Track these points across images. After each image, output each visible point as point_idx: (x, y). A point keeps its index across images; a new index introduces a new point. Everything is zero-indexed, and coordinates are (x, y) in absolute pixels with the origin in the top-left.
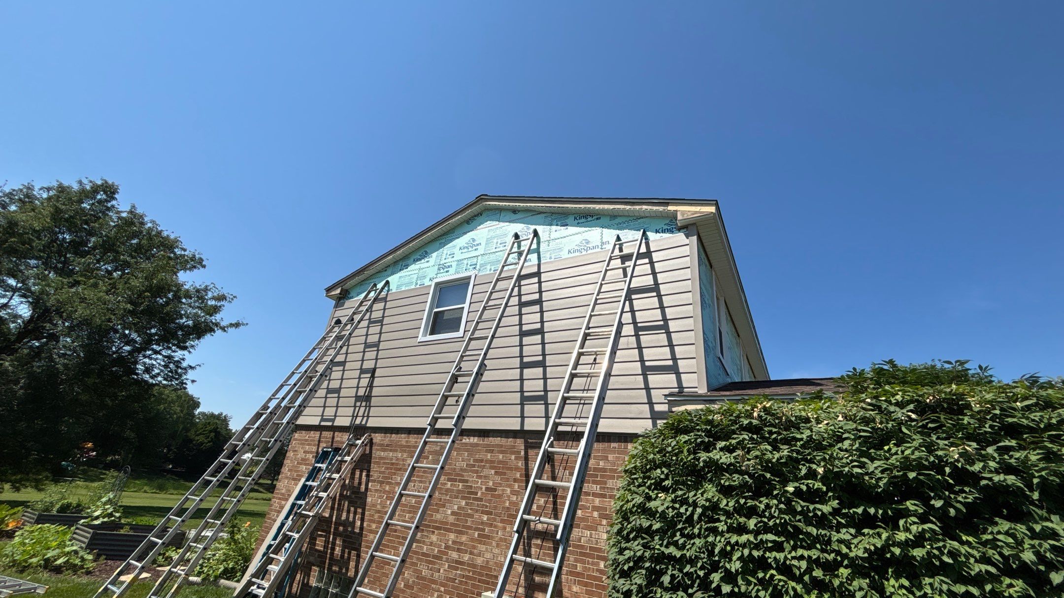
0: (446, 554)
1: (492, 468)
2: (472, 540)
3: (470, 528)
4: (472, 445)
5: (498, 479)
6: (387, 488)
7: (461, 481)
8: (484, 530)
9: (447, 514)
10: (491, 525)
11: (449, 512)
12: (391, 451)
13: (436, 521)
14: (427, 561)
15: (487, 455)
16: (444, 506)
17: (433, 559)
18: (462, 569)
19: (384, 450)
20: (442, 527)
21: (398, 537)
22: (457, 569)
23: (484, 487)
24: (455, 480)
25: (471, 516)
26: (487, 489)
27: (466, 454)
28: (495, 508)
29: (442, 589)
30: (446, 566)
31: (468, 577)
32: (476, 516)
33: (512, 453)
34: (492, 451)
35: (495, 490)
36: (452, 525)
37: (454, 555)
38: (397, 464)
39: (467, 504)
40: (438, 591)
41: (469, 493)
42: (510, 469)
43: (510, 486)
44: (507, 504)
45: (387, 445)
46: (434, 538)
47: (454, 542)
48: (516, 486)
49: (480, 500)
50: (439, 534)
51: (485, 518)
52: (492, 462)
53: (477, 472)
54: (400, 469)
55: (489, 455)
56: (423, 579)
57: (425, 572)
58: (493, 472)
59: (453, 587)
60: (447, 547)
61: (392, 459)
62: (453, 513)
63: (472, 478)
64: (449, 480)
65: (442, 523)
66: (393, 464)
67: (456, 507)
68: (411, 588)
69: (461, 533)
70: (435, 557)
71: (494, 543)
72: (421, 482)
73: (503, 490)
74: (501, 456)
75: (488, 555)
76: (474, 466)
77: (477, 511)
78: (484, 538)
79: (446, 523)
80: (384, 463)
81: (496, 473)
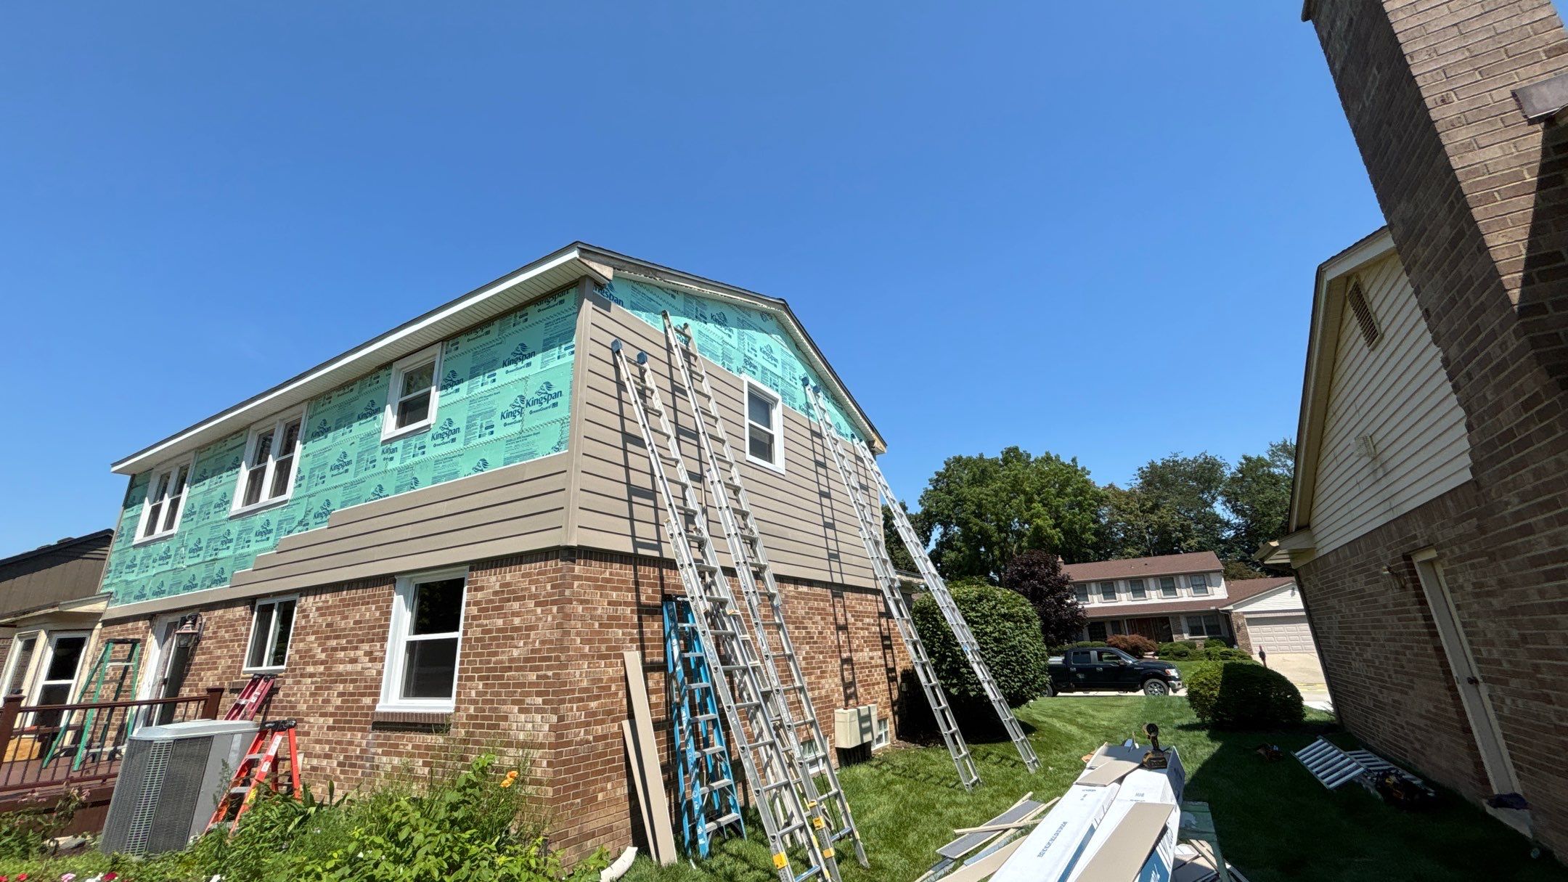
1: (819, 614)
3: (814, 668)
10: (824, 662)
24: (800, 628)
25: (814, 658)
27: (804, 602)
28: (825, 647)
32: (817, 656)
33: (826, 601)
34: (816, 600)
35: (823, 633)
36: (804, 669)
39: (810, 648)
41: (809, 638)
42: (828, 614)
43: (829, 628)
44: (830, 643)
47: (808, 684)
48: (832, 627)
49: (817, 642)
51: (821, 657)
52: (817, 609)
53: (811, 619)
55: (817, 603)
62: (804, 659)
63: (809, 624)
64: (797, 628)
67: (804, 653)
69: (810, 674)
71: (828, 676)
73: (827, 632)
74: (823, 604)
75: (826, 686)
76: (809, 614)
81: (822, 619)
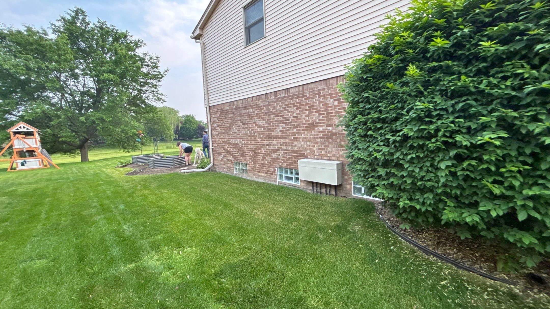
0: (281, 148)
2: (291, 140)
3: (289, 135)
4: (282, 98)
5: (298, 111)
6: (250, 126)
7: (281, 116)
8: (295, 135)
9: (278, 132)
10: (298, 133)
11: (279, 130)
12: (247, 109)
13: (274, 136)
14: (274, 152)
15: (290, 101)
16: (276, 129)
17: (276, 151)
18: (289, 153)
19: (244, 110)
20: (277, 137)
21: (260, 145)
22: (287, 153)
23: (292, 117)
24: (278, 116)
25: (288, 130)
26: (294, 117)
27: (281, 103)
29: (282, 161)
30: (282, 153)
31: (292, 155)
32: (291, 130)
33: (303, 97)
34: (292, 99)
35: (297, 117)
36: (281, 136)
37: (285, 148)
38: (251, 115)
39: (286, 126)
40: (281, 162)
41: (286, 121)
42: (303, 105)
43: (304, 113)
44: (304, 122)
45: (245, 107)
46: (275, 142)
47: (283, 143)
48: (307, 112)
49: (291, 122)
50: (276, 141)
51: (295, 130)
52: (293, 104)
53: (287, 110)
54: (253, 117)
55: (292, 100)
56: (274, 159)
57: (274, 156)
58: (295, 108)
59: (286, 160)
60: (281, 145)
61: (248, 113)
63: (286, 113)
64: (275, 117)
65: (276, 136)
66: (249, 115)
67: (281, 128)
68: (270, 163)
69: (285, 138)
70: (276, 150)
71: (301, 140)
72: (263, 120)
73: (301, 116)
74: (297, 100)
75: (299, 145)
76: (285, 108)
77: (291, 128)
78: (296, 139)
79: (278, 136)
80: (246, 115)
81: (297, 109)
